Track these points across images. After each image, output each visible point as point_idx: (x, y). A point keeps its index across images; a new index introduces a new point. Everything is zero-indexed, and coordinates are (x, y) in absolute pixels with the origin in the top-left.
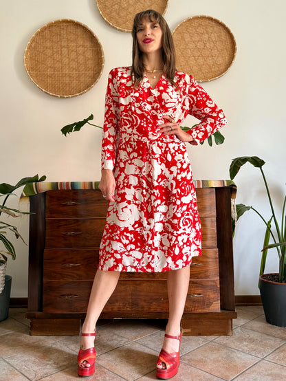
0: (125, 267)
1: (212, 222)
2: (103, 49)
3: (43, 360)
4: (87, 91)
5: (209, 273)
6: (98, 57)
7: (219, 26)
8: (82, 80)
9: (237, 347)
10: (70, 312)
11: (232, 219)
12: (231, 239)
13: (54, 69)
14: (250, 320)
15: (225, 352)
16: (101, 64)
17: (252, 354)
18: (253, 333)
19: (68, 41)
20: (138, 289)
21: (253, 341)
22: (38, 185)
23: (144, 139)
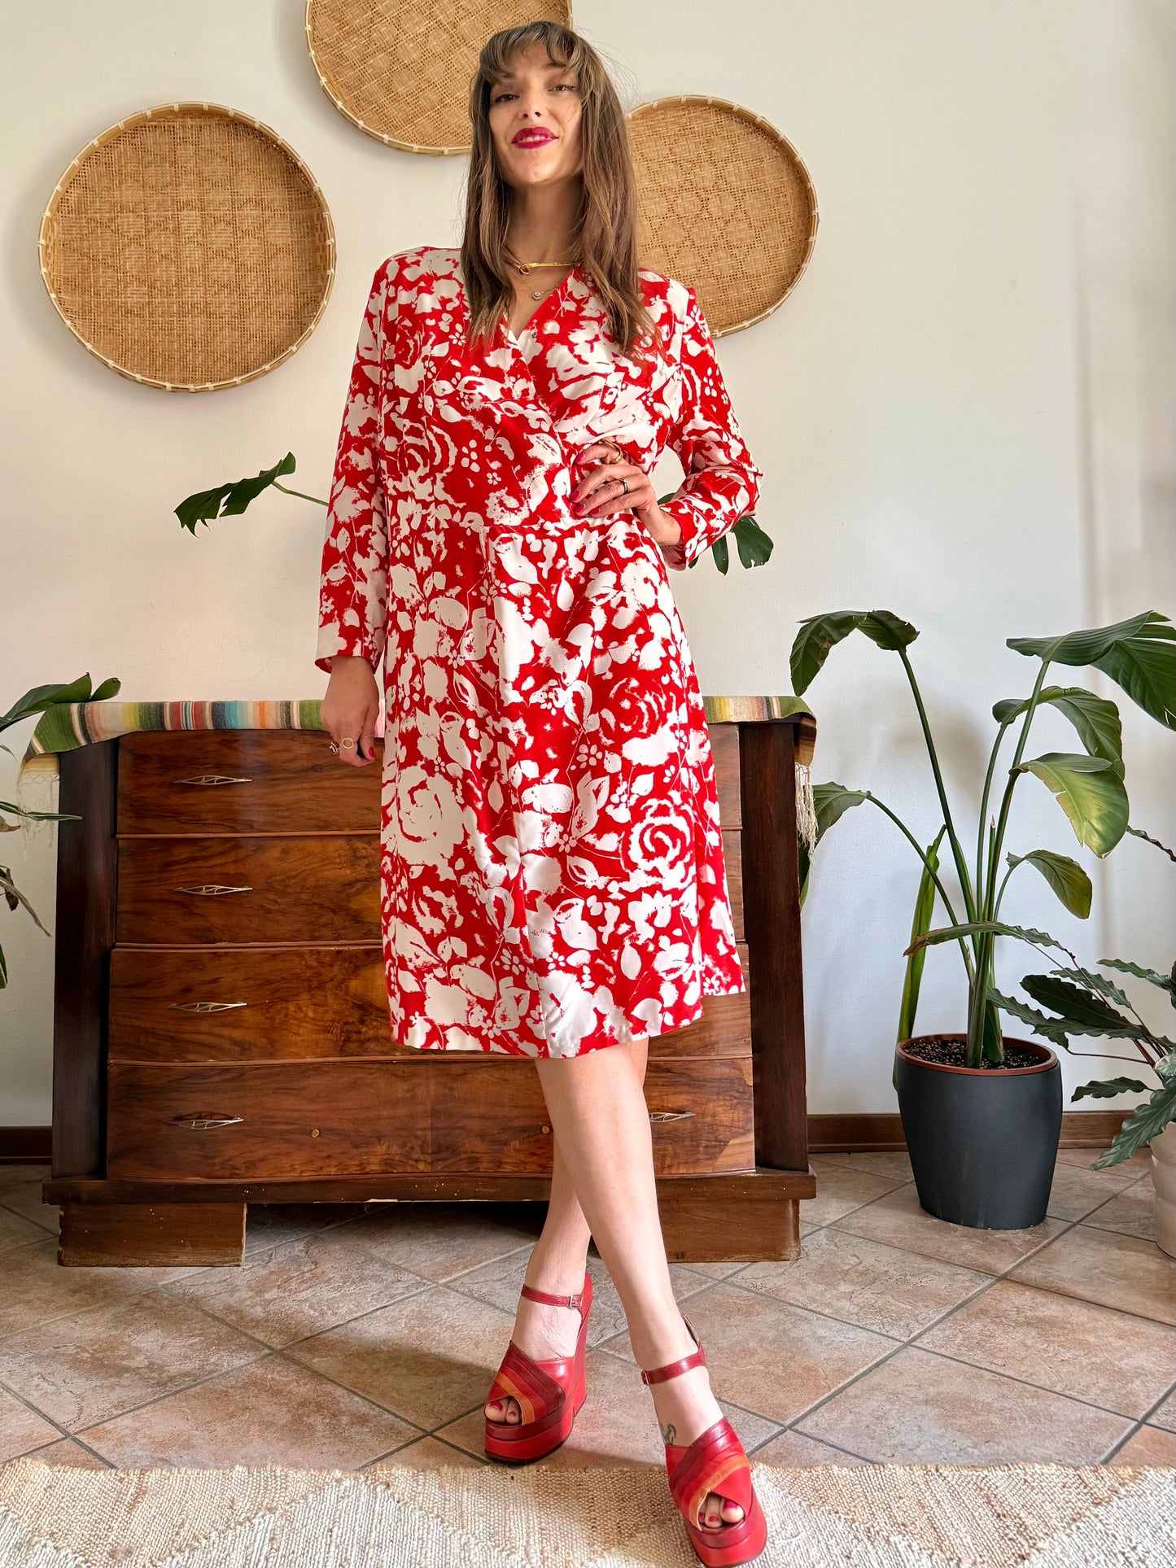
0: (436, 1032)
2: (330, 216)
3: (109, 1353)
4: (272, 369)
5: (713, 1033)
6: (313, 242)
7: (754, 135)
8: (252, 329)
9: (815, 1301)
10: (208, 1177)
11: (800, 839)
12: (795, 911)
13: (152, 287)
14: (863, 1202)
15: (773, 1319)
16: (325, 269)
17: (868, 1327)
18: (874, 1250)
19: (202, 185)
20: (456, 1094)
21: (874, 1280)
22: (92, 713)
23: (470, 522)
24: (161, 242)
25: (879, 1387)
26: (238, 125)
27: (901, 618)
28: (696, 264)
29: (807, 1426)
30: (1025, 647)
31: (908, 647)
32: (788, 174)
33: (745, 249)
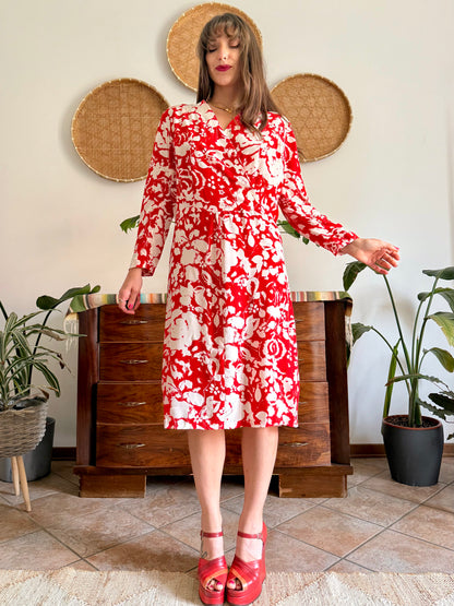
0: (173, 421)
1: (320, 346)
5: (316, 414)
7: (329, 87)
9: (353, 512)
10: (133, 466)
11: (347, 344)
12: (345, 370)
13: (112, 145)
14: (371, 476)
15: (338, 519)
17: (372, 522)
18: (375, 494)
19: (129, 108)
21: (375, 505)
22: (90, 297)
23: (212, 209)
25: (376, 544)
26: (142, 86)
29: (350, 558)
30: (429, 273)
32: (341, 101)
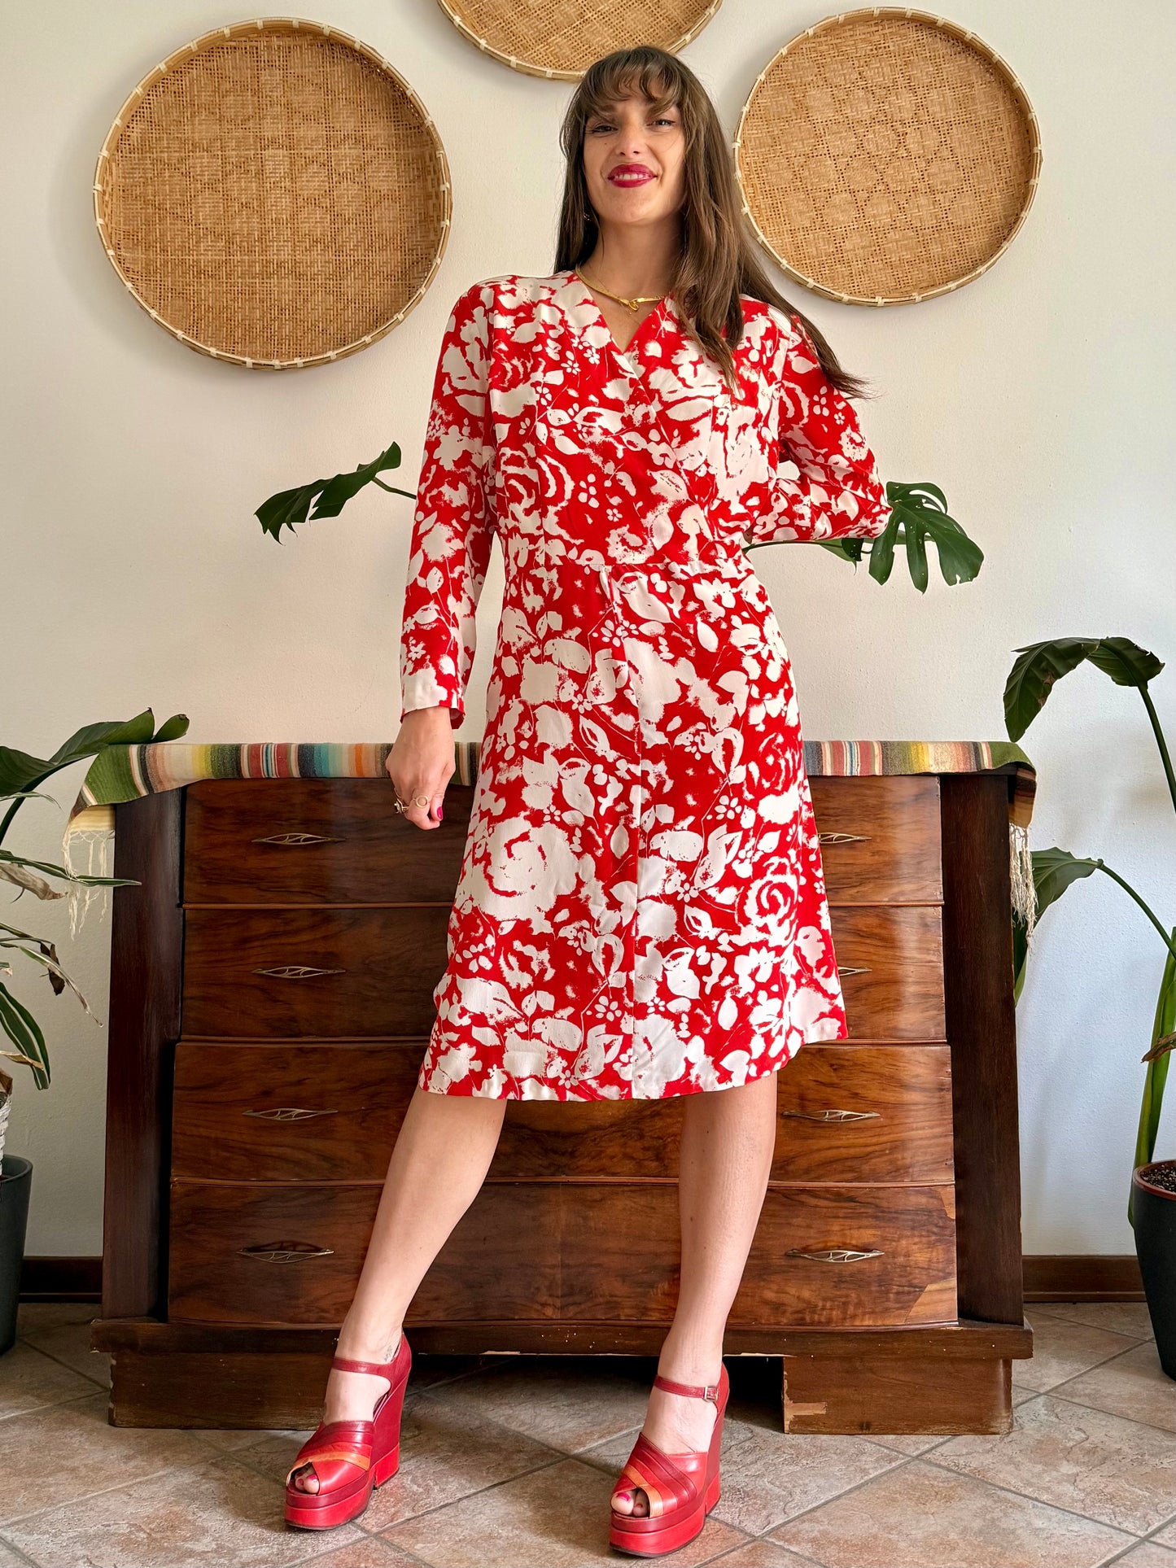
0: (512, 1084)
1: (925, 926)
2: (444, 156)
3: (169, 1533)
4: (374, 341)
5: (908, 1154)
6: (425, 188)
7: (963, 55)
8: (351, 292)
9: (1030, 1484)
10: (291, 1321)
11: (1016, 917)
12: (1009, 1006)
13: (230, 242)
14: (1091, 1364)
15: (979, 1505)
16: (439, 221)
17: (1096, 1517)
18: (1104, 1423)
19: (290, 119)
20: (592, 1224)
21: (1104, 1460)
22: (154, 755)
23: (589, 559)
24: (242, 187)
26: (334, 46)
27: (1142, 647)
28: (891, 213)
31: (1150, 683)
32: (1004, 103)
33: (951, 195)
